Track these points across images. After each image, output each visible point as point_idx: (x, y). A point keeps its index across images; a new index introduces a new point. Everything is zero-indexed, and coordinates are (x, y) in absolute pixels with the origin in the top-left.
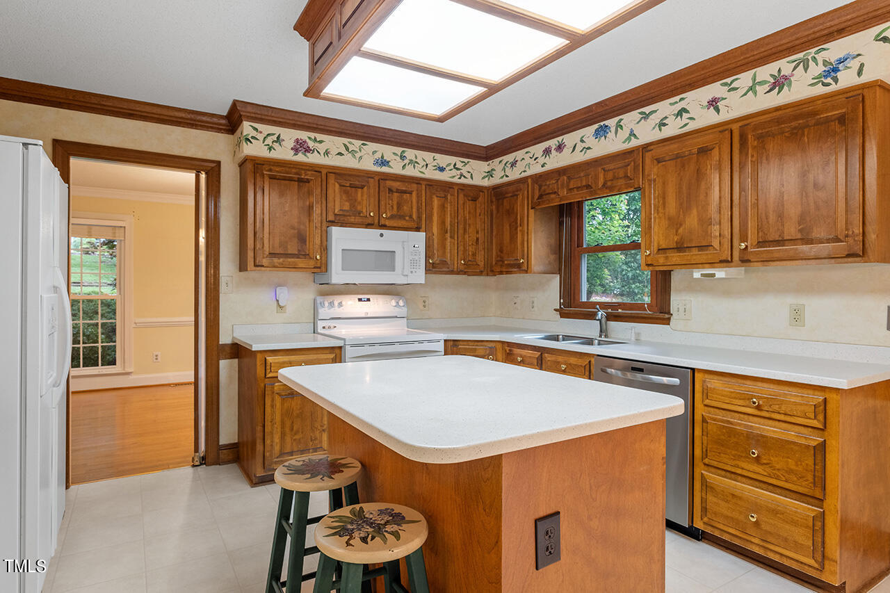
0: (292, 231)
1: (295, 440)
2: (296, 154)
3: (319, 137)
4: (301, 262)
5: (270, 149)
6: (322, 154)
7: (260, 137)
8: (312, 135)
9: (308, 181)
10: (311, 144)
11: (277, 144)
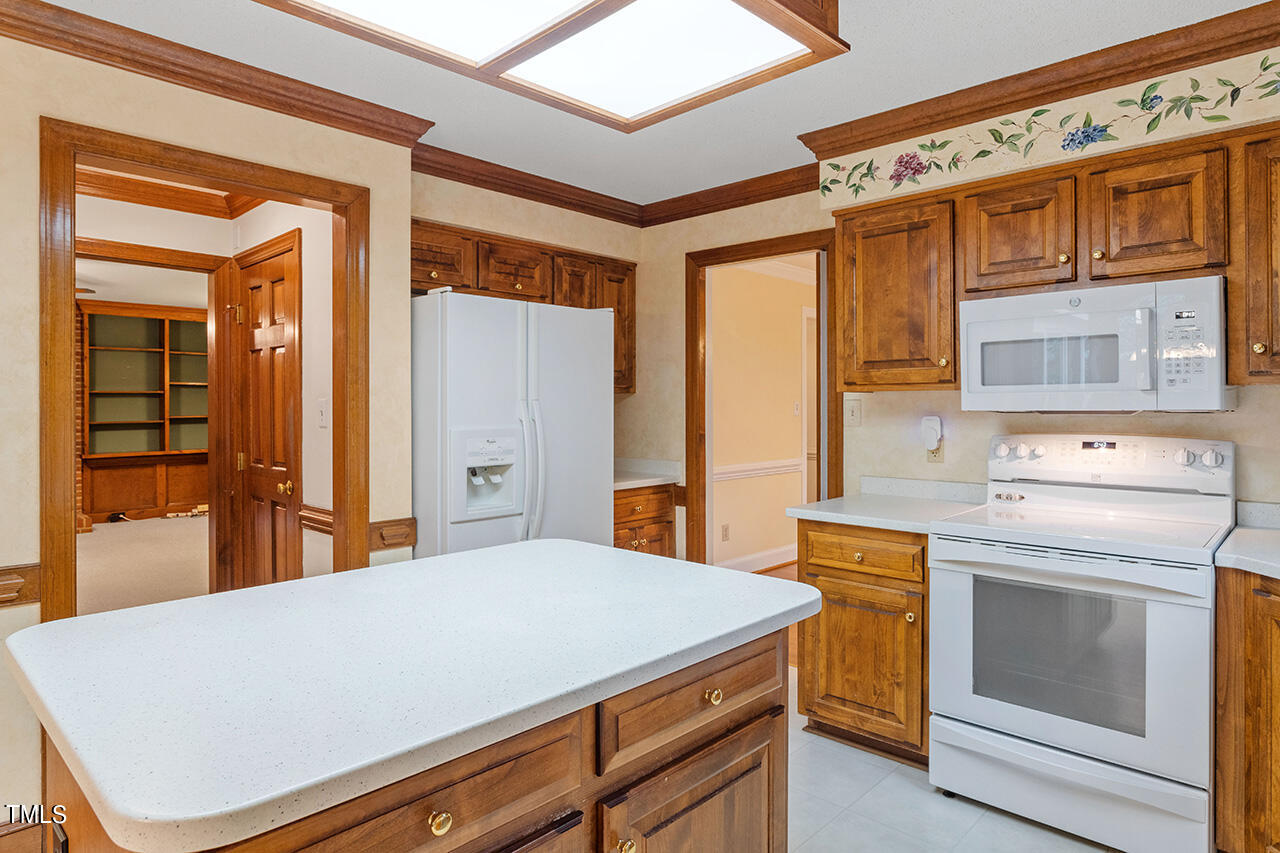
0: (899, 320)
1: (847, 680)
2: (897, 185)
3: (939, 137)
4: (915, 374)
5: (857, 189)
6: (945, 167)
7: (842, 176)
8: (926, 139)
9: (926, 225)
10: (924, 157)
11: (869, 178)
